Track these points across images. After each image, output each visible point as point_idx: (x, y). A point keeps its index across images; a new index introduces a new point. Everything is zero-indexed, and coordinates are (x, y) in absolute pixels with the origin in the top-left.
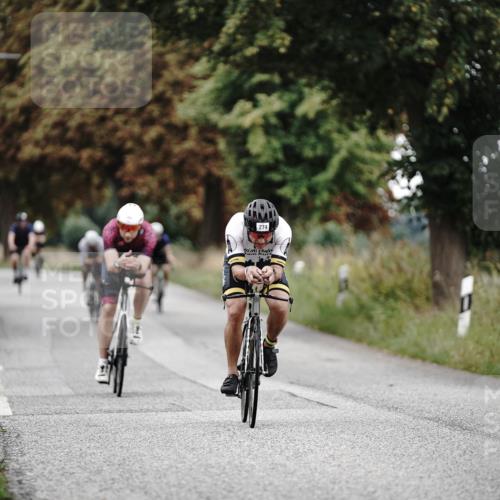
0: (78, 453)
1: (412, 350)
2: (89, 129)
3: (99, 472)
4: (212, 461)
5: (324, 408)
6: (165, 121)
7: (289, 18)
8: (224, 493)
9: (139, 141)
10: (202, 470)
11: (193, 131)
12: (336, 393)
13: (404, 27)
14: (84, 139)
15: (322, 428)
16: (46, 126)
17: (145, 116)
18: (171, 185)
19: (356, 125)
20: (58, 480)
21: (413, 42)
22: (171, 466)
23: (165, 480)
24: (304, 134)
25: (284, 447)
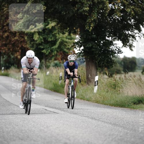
1: (81, 97)
5: (55, 114)
6: (9, 31)
7: (45, 1)
8: (26, 138)
10: (20, 131)
11: (18, 34)
12: (59, 109)
13: (79, 4)
15: (55, 119)
17: (4, 30)
18: (11, 49)
19: (65, 32)
21: (82, 8)
22: (11, 130)
23: (9, 134)
24: (49, 34)
25: (43, 125)
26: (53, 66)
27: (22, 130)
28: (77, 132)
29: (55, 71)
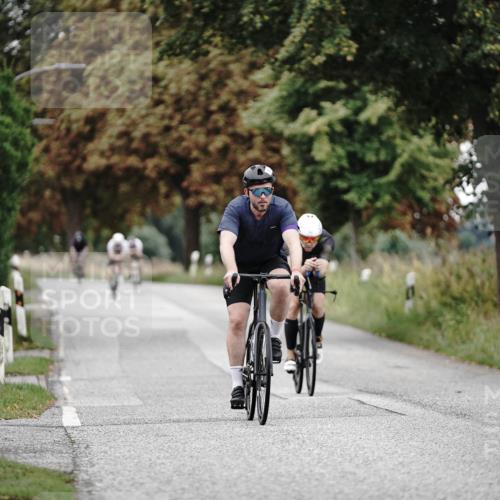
0: (148, 463)
1: (480, 356)
2: (154, 139)
3: (169, 482)
4: (282, 470)
5: (393, 416)
6: (230, 130)
7: (353, 26)
9: (204, 150)
10: (272, 479)
11: (258, 141)
12: (405, 400)
13: (469, 34)
14: (149, 149)
15: (391, 435)
16: (111, 137)
17: (210, 126)
19: (421, 132)
20: (128, 491)
21: (477, 48)
22: (241, 476)
23: (235, 490)
24: (368, 140)
25: (353, 455)
26: (383, 250)
28: (471, 480)
29: (387, 267)
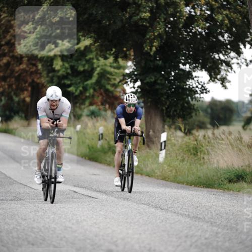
4: (35, 225)
5: (91, 199)
6: (11, 54)
7: (73, 2)
8: (41, 241)
10: (30, 230)
11: (25, 59)
12: (97, 191)
13: (133, 7)
15: (90, 209)
17: (1, 52)
18: (14, 87)
19: (108, 56)
21: (138, 15)
22: (14, 228)
23: (11, 235)
24: (80, 60)
25: (71, 218)
26: (88, 116)
27: (34, 228)
29: (90, 124)
